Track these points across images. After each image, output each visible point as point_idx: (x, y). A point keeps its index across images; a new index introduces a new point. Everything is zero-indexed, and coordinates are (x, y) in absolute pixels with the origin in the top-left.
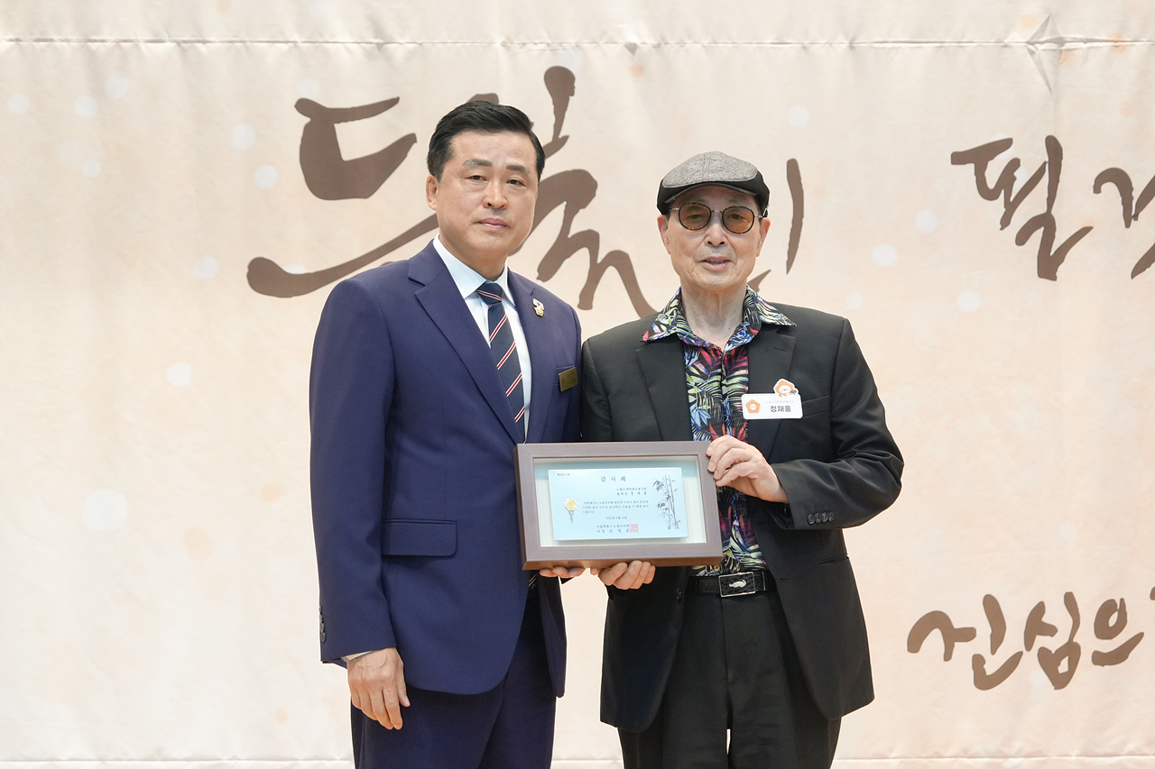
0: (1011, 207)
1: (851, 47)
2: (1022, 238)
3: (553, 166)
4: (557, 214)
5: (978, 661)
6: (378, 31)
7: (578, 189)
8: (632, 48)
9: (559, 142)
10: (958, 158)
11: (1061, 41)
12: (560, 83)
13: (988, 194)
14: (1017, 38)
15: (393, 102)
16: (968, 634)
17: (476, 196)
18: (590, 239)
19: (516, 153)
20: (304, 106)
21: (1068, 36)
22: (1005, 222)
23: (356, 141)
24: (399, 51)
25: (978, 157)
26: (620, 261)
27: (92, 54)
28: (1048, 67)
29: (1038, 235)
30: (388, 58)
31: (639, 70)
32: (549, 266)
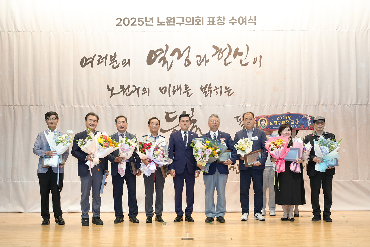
0: (240, 123)
1: (224, 106)
2: (241, 126)
3: (191, 119)
4: (192, 124)
5: (237, 171)
6: (173, 104)
7: (195, 121)
8: (200, 106)
9: (192, 116)
10: (235, 118)
11: (246, 105)
12: (193, 110)
13: (238, 121)
14: (241, 105)
15: (175, 112)
16: (236, 168)
17: (183, 123)
18: (196, 126)
19: (187, 119)
20: (166, 112)
21: (247, 105)
22: (240, 125)
23: (171, 116)
24: (176, 106)
25: (237, 118)
26: (199, 129)
27: (144, 107)
28: (244, 108)
29: (243, 126)
30: (175, 107)
31: (201, 108)
32: (192, 129)
